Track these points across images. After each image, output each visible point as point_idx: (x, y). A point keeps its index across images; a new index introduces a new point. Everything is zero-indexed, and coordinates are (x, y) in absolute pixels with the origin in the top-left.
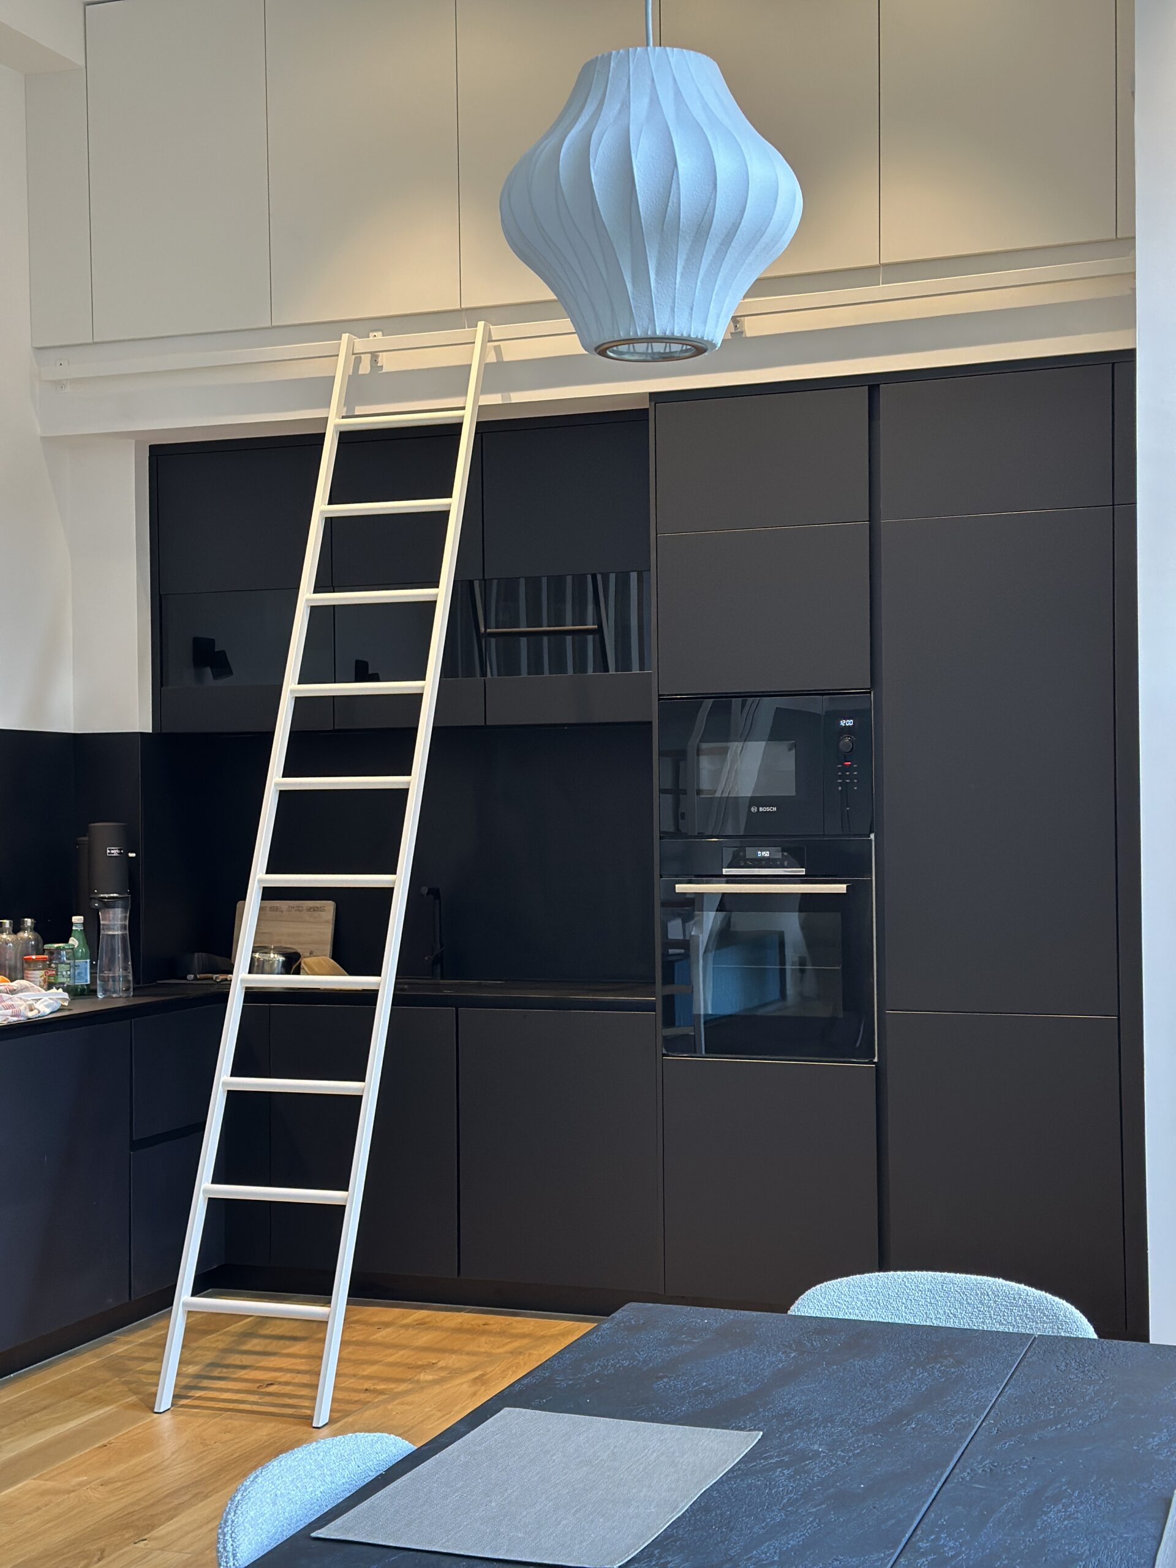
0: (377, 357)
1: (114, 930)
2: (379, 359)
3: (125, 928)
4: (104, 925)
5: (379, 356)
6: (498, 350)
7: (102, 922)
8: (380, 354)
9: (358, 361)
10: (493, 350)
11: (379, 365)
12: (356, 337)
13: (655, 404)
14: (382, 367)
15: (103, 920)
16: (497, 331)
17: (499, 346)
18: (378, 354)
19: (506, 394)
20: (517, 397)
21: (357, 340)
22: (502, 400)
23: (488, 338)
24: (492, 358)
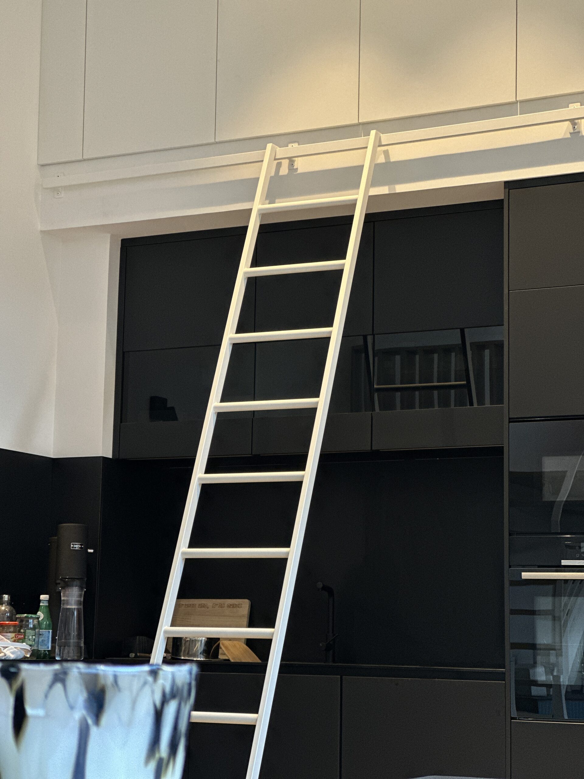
0: (294, 161)
1: (71, 605)
2: (296, 164)
3: (80, 604)
4: (64, 600)
5: (295, 161)
6: (386, 153)
7: (62, 598)
8: (296, 159)
9: (279, 165)
10: (383, 153)
11: (295, 167)
12: (278, 147)
13: (509, 190)
14: (297, 169)
15: (63, 597)
16: (385, 138)
17: (387, 150)
18: (294, 159)
19: (392, 186)
20: (401, 188)
21: (278, 149)
22: (389, 190)
23: (379, 144)
24: (381, 159)
